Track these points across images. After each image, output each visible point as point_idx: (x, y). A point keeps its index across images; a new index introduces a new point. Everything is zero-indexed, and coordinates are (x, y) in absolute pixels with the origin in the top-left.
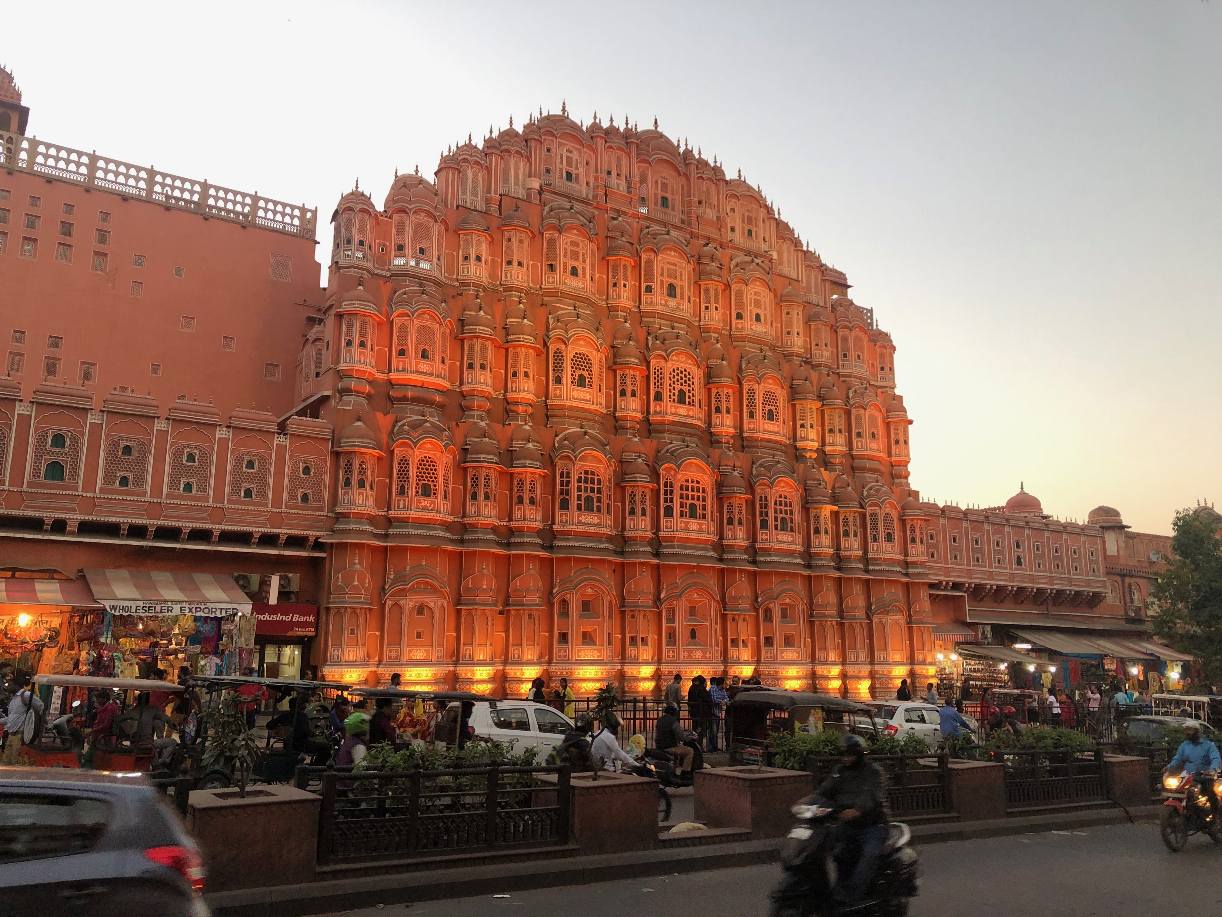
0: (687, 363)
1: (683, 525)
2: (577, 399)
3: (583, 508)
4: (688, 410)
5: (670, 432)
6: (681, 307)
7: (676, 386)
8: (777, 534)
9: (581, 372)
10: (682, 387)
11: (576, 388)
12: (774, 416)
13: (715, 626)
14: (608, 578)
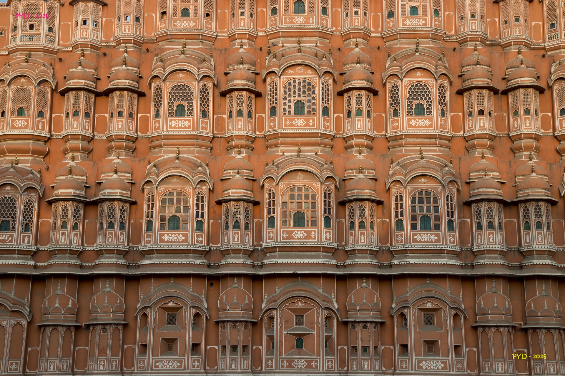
0: (307, 74)
1: (286, 235)
2: (175, 127)
3: (167, 227)
4: (307, 120)
5: (284, 144)
6: (311, 21)
7: (292, 99)
8: (414, 235)
9: (179, 103)
10: (300, 99)
11: (174, 118)
12: (426, 110)
13: (327, 334)
14: (193, 291)
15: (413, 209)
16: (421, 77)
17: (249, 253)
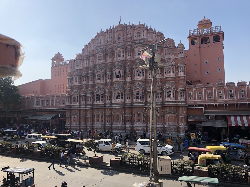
0: (119, 70)
1: (115, 101)
2: (98, 82)
3: (97, 100)
5: (115, 84)
6: (121, 58)
8: (136, 100)
9: (99, 77)
10: (118, 75)
12: (140, 75)
13: (122, 118)
15: (136, 95)
17: (110, 104)
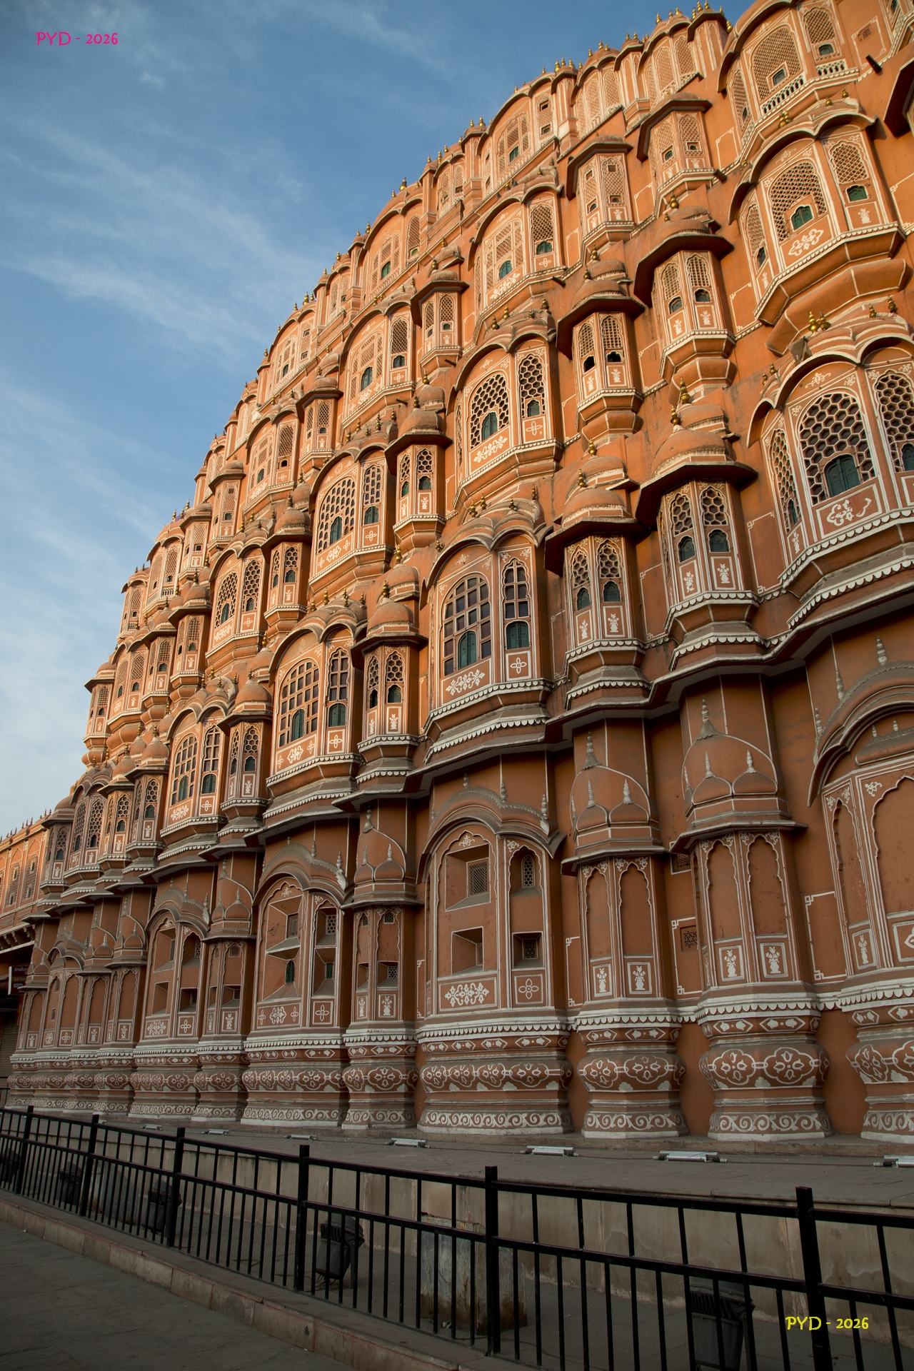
1: (282, 760)
3: (177, 797)
4: (343, 544)
7: (329, 521)
8: (446, 684)
9: (225, 603)
10: (337, 515)
11: (221, 626)
12: (498, 420)
13: (320, 947)
14: (188, 897)
15: (448, 629)
16: (491, 364)
17: (255, 812)
